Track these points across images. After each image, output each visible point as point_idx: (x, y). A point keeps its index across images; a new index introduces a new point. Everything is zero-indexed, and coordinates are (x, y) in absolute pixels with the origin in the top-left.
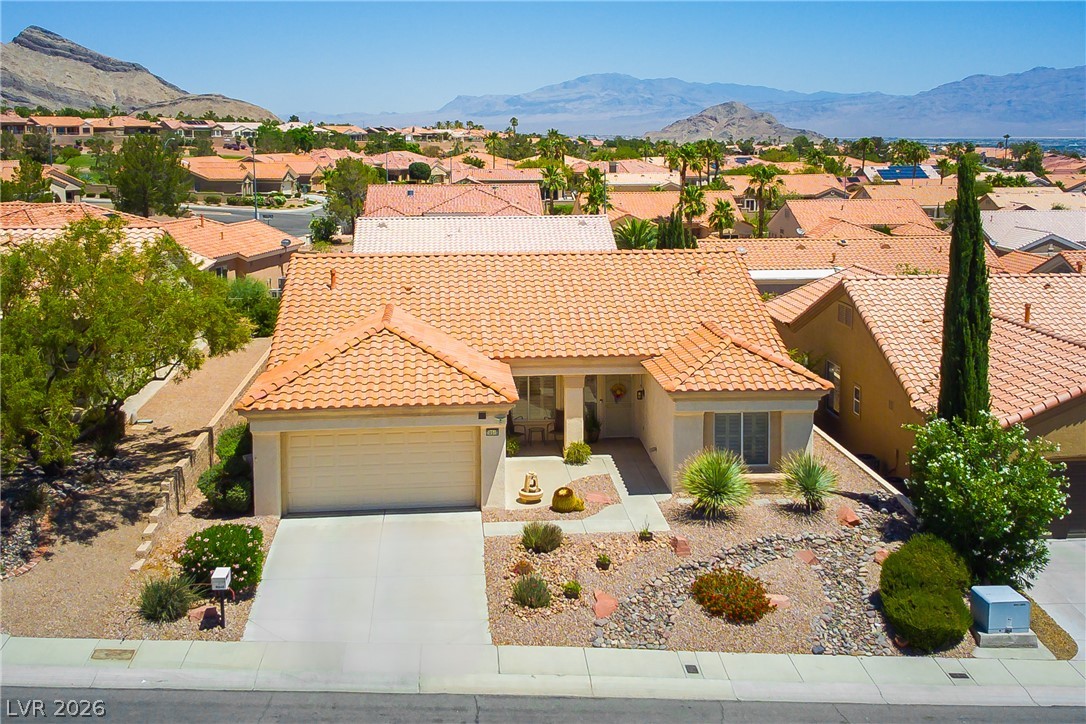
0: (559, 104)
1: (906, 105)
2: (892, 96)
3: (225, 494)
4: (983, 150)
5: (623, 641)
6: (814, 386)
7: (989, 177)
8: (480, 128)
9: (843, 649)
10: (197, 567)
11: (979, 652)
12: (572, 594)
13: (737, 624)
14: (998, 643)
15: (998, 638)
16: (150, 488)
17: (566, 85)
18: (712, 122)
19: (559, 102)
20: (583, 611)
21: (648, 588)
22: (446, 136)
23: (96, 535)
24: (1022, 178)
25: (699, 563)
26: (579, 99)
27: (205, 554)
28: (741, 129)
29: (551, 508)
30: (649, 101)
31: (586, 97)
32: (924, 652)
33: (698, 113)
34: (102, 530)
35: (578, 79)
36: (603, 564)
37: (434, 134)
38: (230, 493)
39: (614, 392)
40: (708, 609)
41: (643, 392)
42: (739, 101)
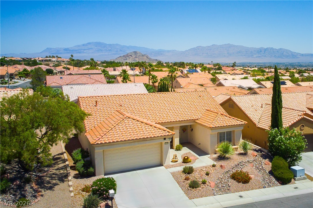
0: (82, 51)
1: (183, 53)
2: (179, 51)
3: (87, 170)
4: (206, 65)
5: (221, 193)
6: (243, 123)
7: (213, 72)
8: (60, 58)
9: (269, 186)
10: (99, 192)
11: (296, 182)
12: (204, 183)
13: (245, 184)
14: (299, 179)
15: (299, 178)
16: (63, 171)
17: (83, 45)
18: (130, 57)
19: (82, 50)
20: (208, 187)
21: (220, 179)
22: (50, 60)
23: (54, 187)
24: (221, 72)
25: (228, 170)
26: (88, 49)
27: (102, 187)
28: (139, 59)
29: (182, 162)
30: (110, 50)
31: (90, 49)
32: (286, 184)
33: (126, 54)
34: (55, 186)
35: (87, 43)
36: (207, 174)
37: (46, 60)
38: (89, 170)
39: (183, 130)
40: (237, 181)
41: (192, 129)
42: (138, 51)
